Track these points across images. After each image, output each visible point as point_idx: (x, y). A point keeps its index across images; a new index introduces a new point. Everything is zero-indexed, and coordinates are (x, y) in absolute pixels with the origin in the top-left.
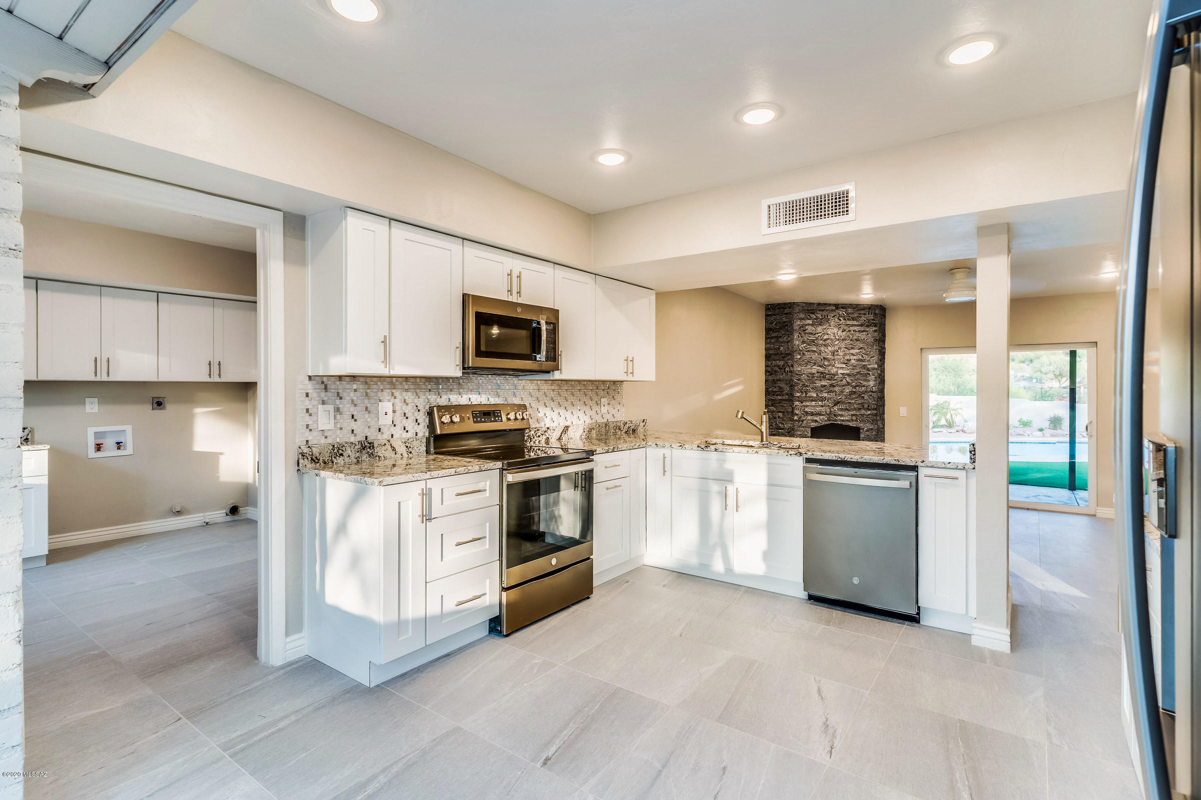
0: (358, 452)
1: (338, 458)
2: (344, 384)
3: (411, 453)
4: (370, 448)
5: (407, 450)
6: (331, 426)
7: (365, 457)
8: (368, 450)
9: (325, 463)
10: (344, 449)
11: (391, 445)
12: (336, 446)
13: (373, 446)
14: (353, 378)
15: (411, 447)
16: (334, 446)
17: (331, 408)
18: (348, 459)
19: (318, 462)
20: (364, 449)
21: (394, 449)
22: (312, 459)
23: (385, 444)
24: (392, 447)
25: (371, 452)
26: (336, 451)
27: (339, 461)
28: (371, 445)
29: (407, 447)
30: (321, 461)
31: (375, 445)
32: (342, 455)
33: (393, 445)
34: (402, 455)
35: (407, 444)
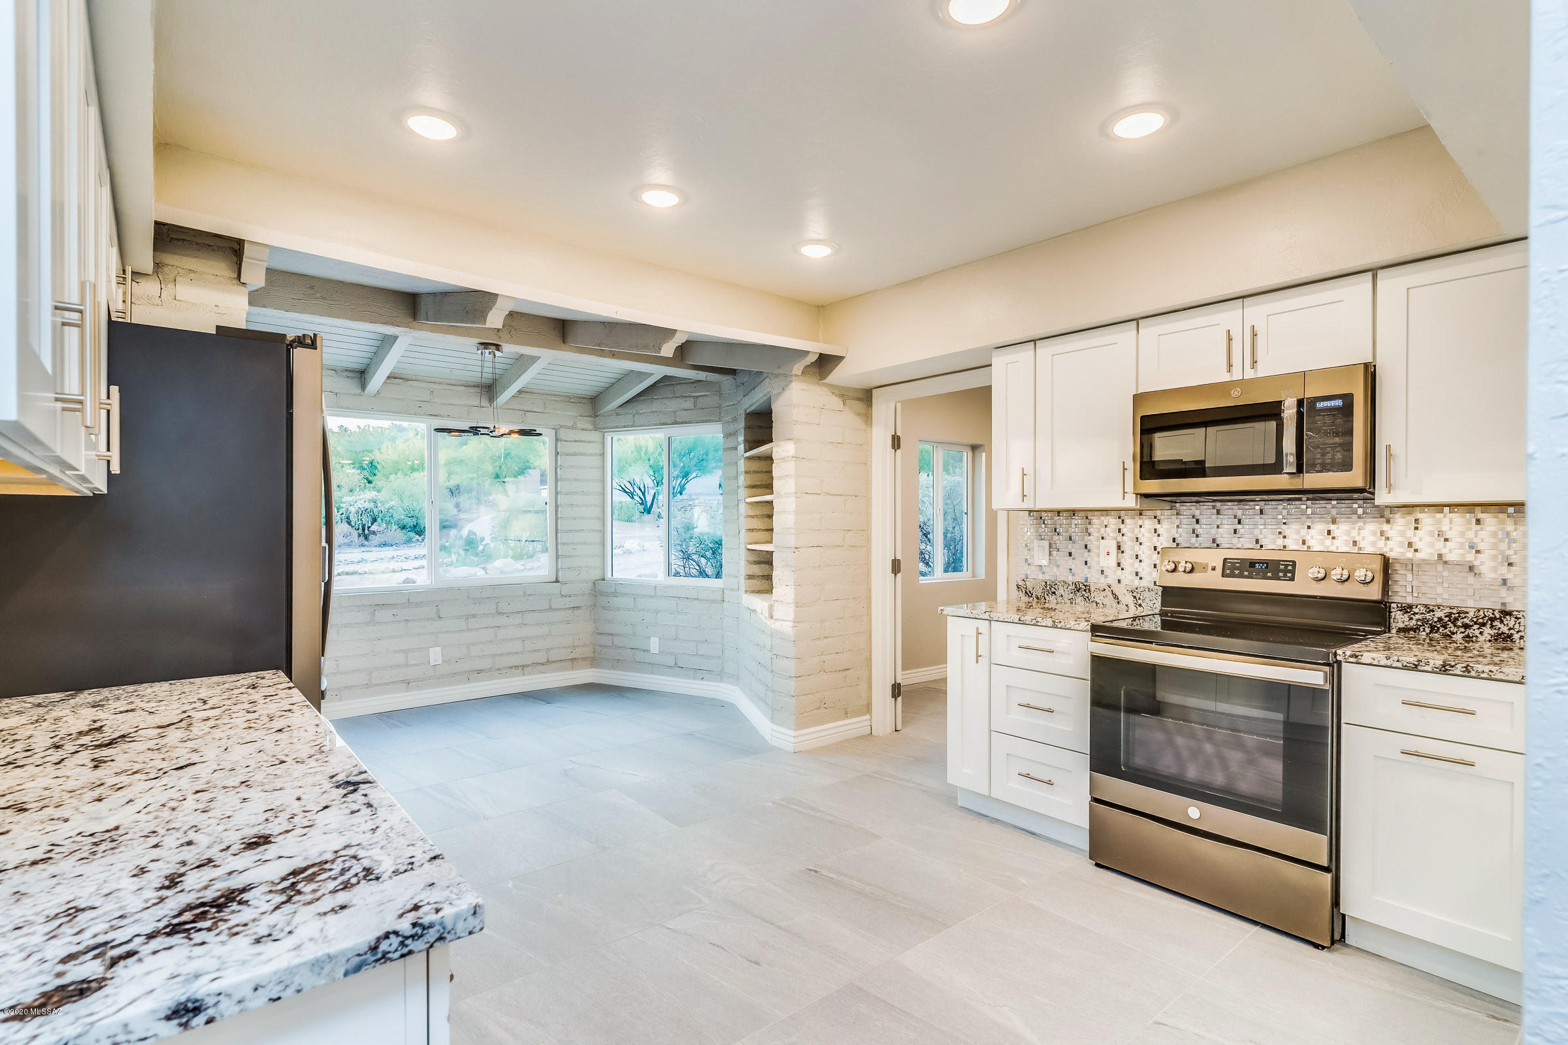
0: (1072, 593)
1: (1050, 595)
2: (1062, 520)
3: (1140, 605)
4: (1085, 591)
5: (1135, 602)
6: (1045, 562)
7: (1079, 600)
8: (1084, 593)
9: (1038, 598)
10: (1057, 588)
11: (1112, 591)
12: (1048, 583)
13: (1089, 590)
14: (1073, 512)
15: (1141, 597)
16: (1046, 583)
17: (1046, 544)
18: (1061, 598)
19: (1031, 597)
20: (1078, 591)
21: (1116, 597)
22: (1026, 592)
23: (1105, 590)
24: (1113, 594)
25: (1086, 595)
26: (1048, 588)
27: (1051, 599)
28: (1087, 588)
29: (1135, 597)
30: (1034, 596)
31: (1092, 589)
32: (1054, 593)
33: (1115, 591)
34: (1127, 605)
35: (1135, 594)
